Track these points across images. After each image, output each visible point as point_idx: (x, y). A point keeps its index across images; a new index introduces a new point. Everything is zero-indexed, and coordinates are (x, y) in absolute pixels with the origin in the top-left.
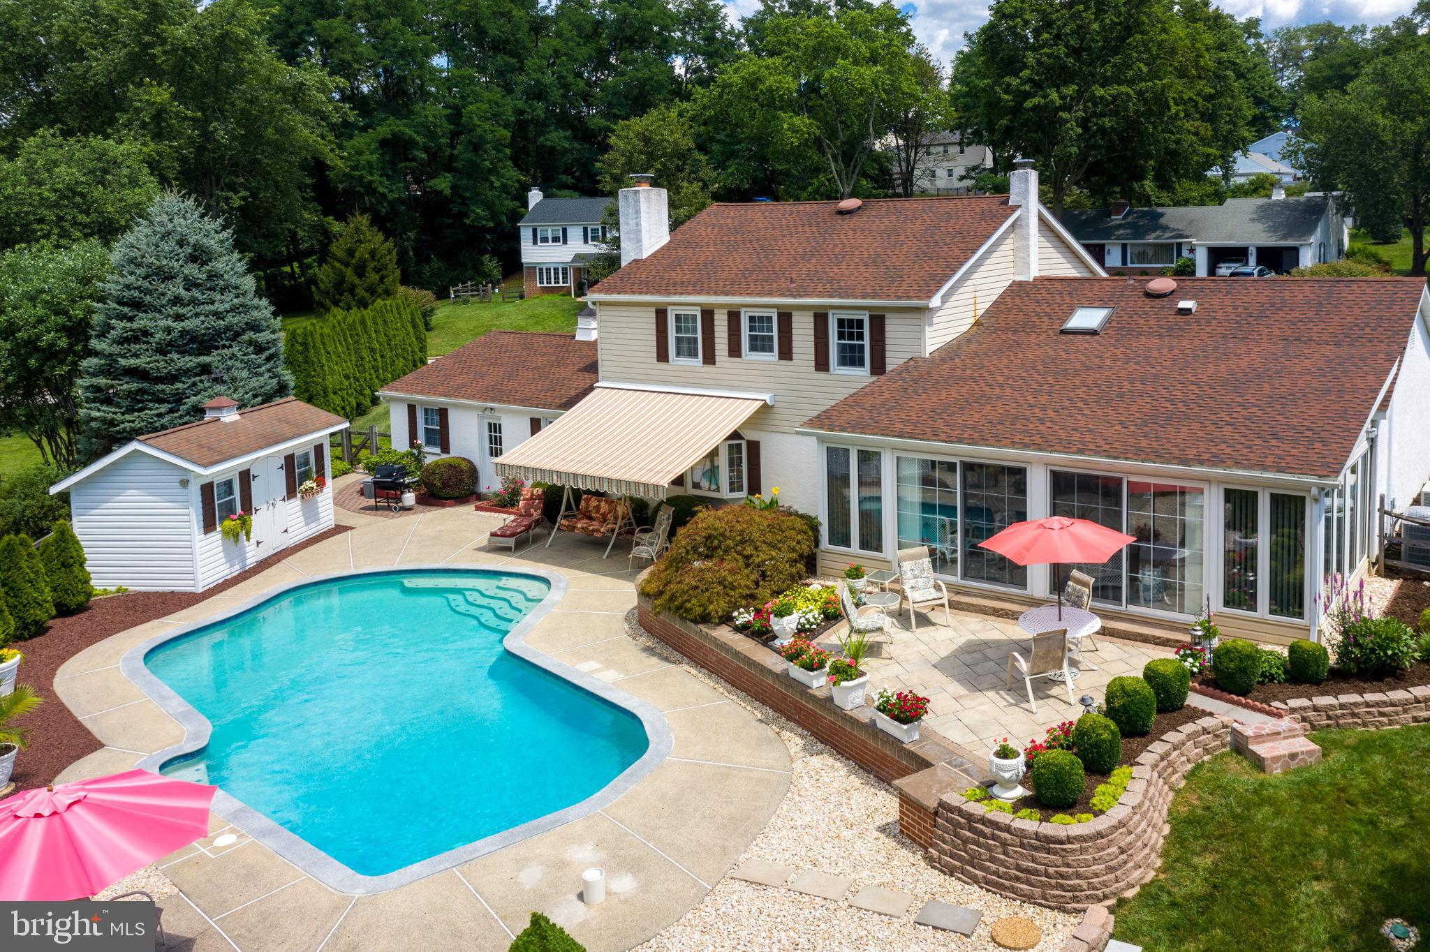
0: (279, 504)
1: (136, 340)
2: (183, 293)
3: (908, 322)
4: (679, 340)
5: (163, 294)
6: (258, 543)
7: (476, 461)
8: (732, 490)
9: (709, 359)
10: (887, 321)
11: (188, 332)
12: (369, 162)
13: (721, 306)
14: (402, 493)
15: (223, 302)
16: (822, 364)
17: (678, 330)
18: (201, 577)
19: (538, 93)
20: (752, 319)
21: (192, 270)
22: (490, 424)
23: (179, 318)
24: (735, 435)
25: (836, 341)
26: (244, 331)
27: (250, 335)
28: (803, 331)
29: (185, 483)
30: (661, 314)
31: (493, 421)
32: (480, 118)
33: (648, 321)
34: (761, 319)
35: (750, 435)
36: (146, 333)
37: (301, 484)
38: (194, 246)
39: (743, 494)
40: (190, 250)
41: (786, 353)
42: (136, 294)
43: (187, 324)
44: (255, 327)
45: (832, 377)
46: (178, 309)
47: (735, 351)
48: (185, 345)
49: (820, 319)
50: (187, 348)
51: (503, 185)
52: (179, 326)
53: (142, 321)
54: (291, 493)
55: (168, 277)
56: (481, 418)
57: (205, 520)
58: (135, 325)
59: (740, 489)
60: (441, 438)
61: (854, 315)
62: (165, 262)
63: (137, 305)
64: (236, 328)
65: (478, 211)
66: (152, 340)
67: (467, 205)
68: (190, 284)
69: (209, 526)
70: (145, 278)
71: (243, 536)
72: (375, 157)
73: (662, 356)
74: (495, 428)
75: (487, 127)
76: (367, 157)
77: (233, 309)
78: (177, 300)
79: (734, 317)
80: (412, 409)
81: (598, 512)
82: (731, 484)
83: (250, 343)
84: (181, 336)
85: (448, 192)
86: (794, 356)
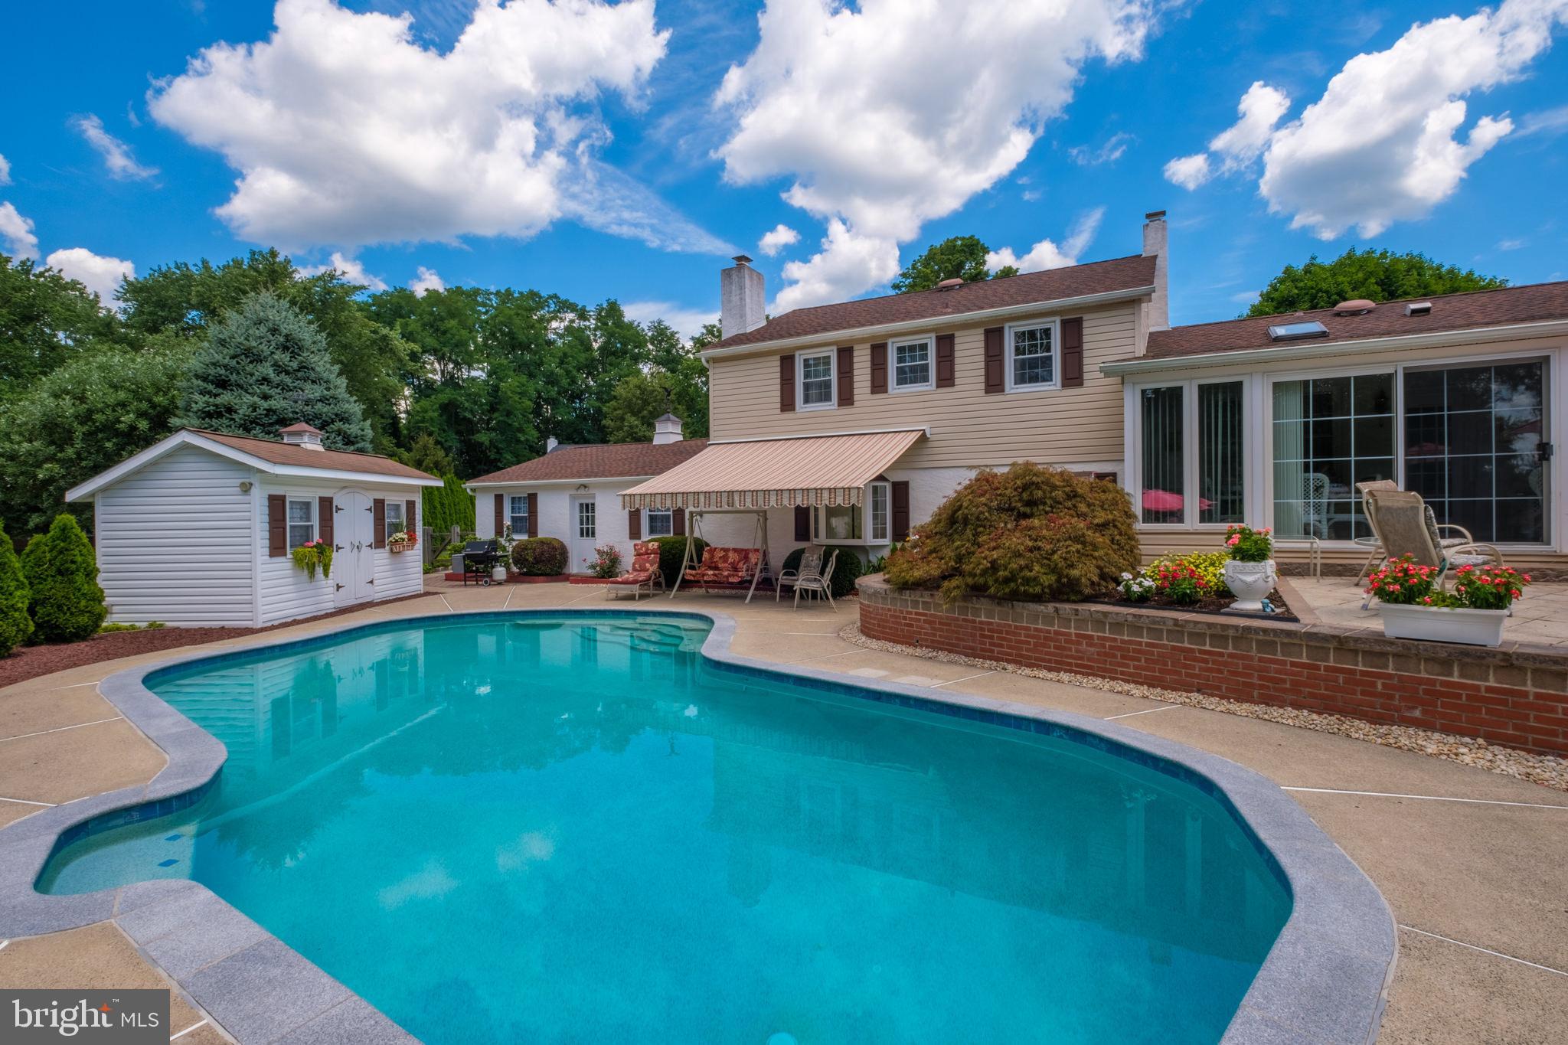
0: (365, 550)
1: (219, 415)
2: (272, 375)
3: (1115, 320)
4: (807, 387)
5: (252, 375)
6: (339, 587)
7: (566, 542)
8: (875, 536)
9: (846, 399)
10: (1085, 324)
11: (274, 412)
12: (431, 419)
13: (862, 340)
14: (493, 567)
15: (313, 391)
16: (994, 384)
17: (807, 375)
18: (261, 609)
19: (551, 380)
20: (901, 350)
21: (283, 357)
22: (581, 505)
23: (265, 397)
24: (881, 478)
25: (1013, 357)
26: (333, 422)
27: (338, 425)
28: (970, 353)
29: (246, 488)
30: (787, 361)
31: (585, 501)
32: (512, 392)
33: (772, 371)
34: (912, 348)
35: (899, 476)
36: (230, 410)
37: (390, 536)
38: (287, 336)
39: (887, 541)
40: (282, 339)
41: (946, 379)
42: (223, 372)
43: (272, 403)
44: (344, 418)
45: (1008, 398)
46: (265, 388)
47: (879, 386)
48: (271, 425)
49: (993, 335)
50: (273, 429)
51: (527, 440)
52: (265, 405)
53: (226, 398)
54: (379, 543)
55: (258, 359)
56: (573, 498)
57: (272, 539)
58: (218, 400)
59: (884, 536)
60: (529, 523)
61: (1037, 325)
62: (254, 344)
63: (223, 384)
64: (324, 417)
65: (508, 457)
66: (235, 416)
67: (501, 454)
68: (279, 368)
69: (277, 548)
70: (233, 357)
71: (319, 570)
72: (436, 414)
73: (787, 404)
74: (588, 509)
75: (517, 399)
76: (430, 414)
77: (323, 400)
78: (265, 380)
79: (878, 350)
80: (499, 499)
81: (725, 561)
82: (875, 529)
83: (339, 432)
84: (267, 415)
85: (487, 443)
86: (957, 381)
